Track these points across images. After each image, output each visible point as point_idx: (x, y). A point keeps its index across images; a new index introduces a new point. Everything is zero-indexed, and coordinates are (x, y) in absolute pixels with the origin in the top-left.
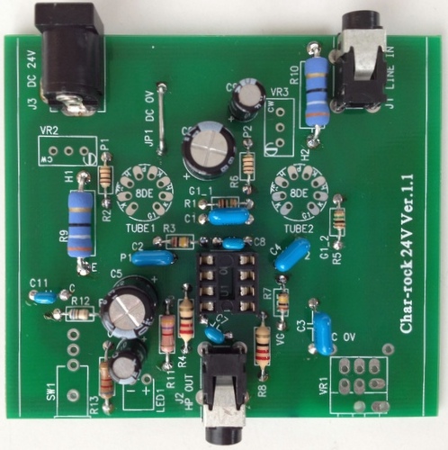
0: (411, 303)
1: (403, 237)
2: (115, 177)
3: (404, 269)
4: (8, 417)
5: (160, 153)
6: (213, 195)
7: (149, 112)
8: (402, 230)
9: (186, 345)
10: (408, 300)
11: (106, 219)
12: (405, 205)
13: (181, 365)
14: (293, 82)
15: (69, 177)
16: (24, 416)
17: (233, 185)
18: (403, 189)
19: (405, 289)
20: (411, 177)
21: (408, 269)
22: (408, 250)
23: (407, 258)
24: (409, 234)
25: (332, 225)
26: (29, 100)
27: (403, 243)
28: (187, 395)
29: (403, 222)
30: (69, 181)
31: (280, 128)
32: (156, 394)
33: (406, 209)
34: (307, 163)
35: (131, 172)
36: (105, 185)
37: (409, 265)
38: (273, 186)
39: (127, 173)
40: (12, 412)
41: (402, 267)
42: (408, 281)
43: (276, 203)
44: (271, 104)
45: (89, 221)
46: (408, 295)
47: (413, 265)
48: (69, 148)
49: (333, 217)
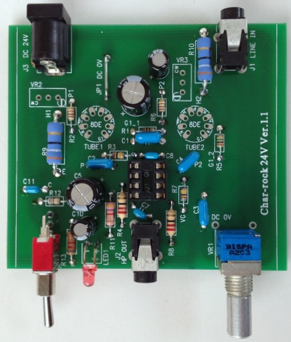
0: (267, 195)
1: (262, 152)
2: (78, 114)
3: (263, 173)
4: (8, 267)
5: (106, 99)
6: (140, 125)
7: (100, 72)
8: (261, 148)
9: (122, 221)
10: (265, 193)
11: (72, 141)
12: (263, 132)
13: (119, 235)
14: (191, 54)
15: (48, 114)
16: (18, 267)
17: (153, 119)
18: (262, 122)
19: (264, 186)
20: (267, 114)
21: (265, 173)
22: (265, 161)
23: (265, 166)
24: (266, 150)
25: (216, 145)
26: (24, 66)
27: (262, 157)
28: (123, 254)
29: (262, 143)
30: (48, 116)
31: (183, 83)
32: (103, 253)
33: (264, 134)
34: (200, 106)
35: (88, 111)
36: (71, 119)
37: (266, 171)
38: (178, 120)
39: (85, 111)
40: (11, 264)
41: (261, 172)
42: (265, 181)
43: (180, 131)
44: (177, 67)
45: (60, 141)
46: (265, 190)
47: (269, 170)
48: (49, 96)
49: (216, 140)
